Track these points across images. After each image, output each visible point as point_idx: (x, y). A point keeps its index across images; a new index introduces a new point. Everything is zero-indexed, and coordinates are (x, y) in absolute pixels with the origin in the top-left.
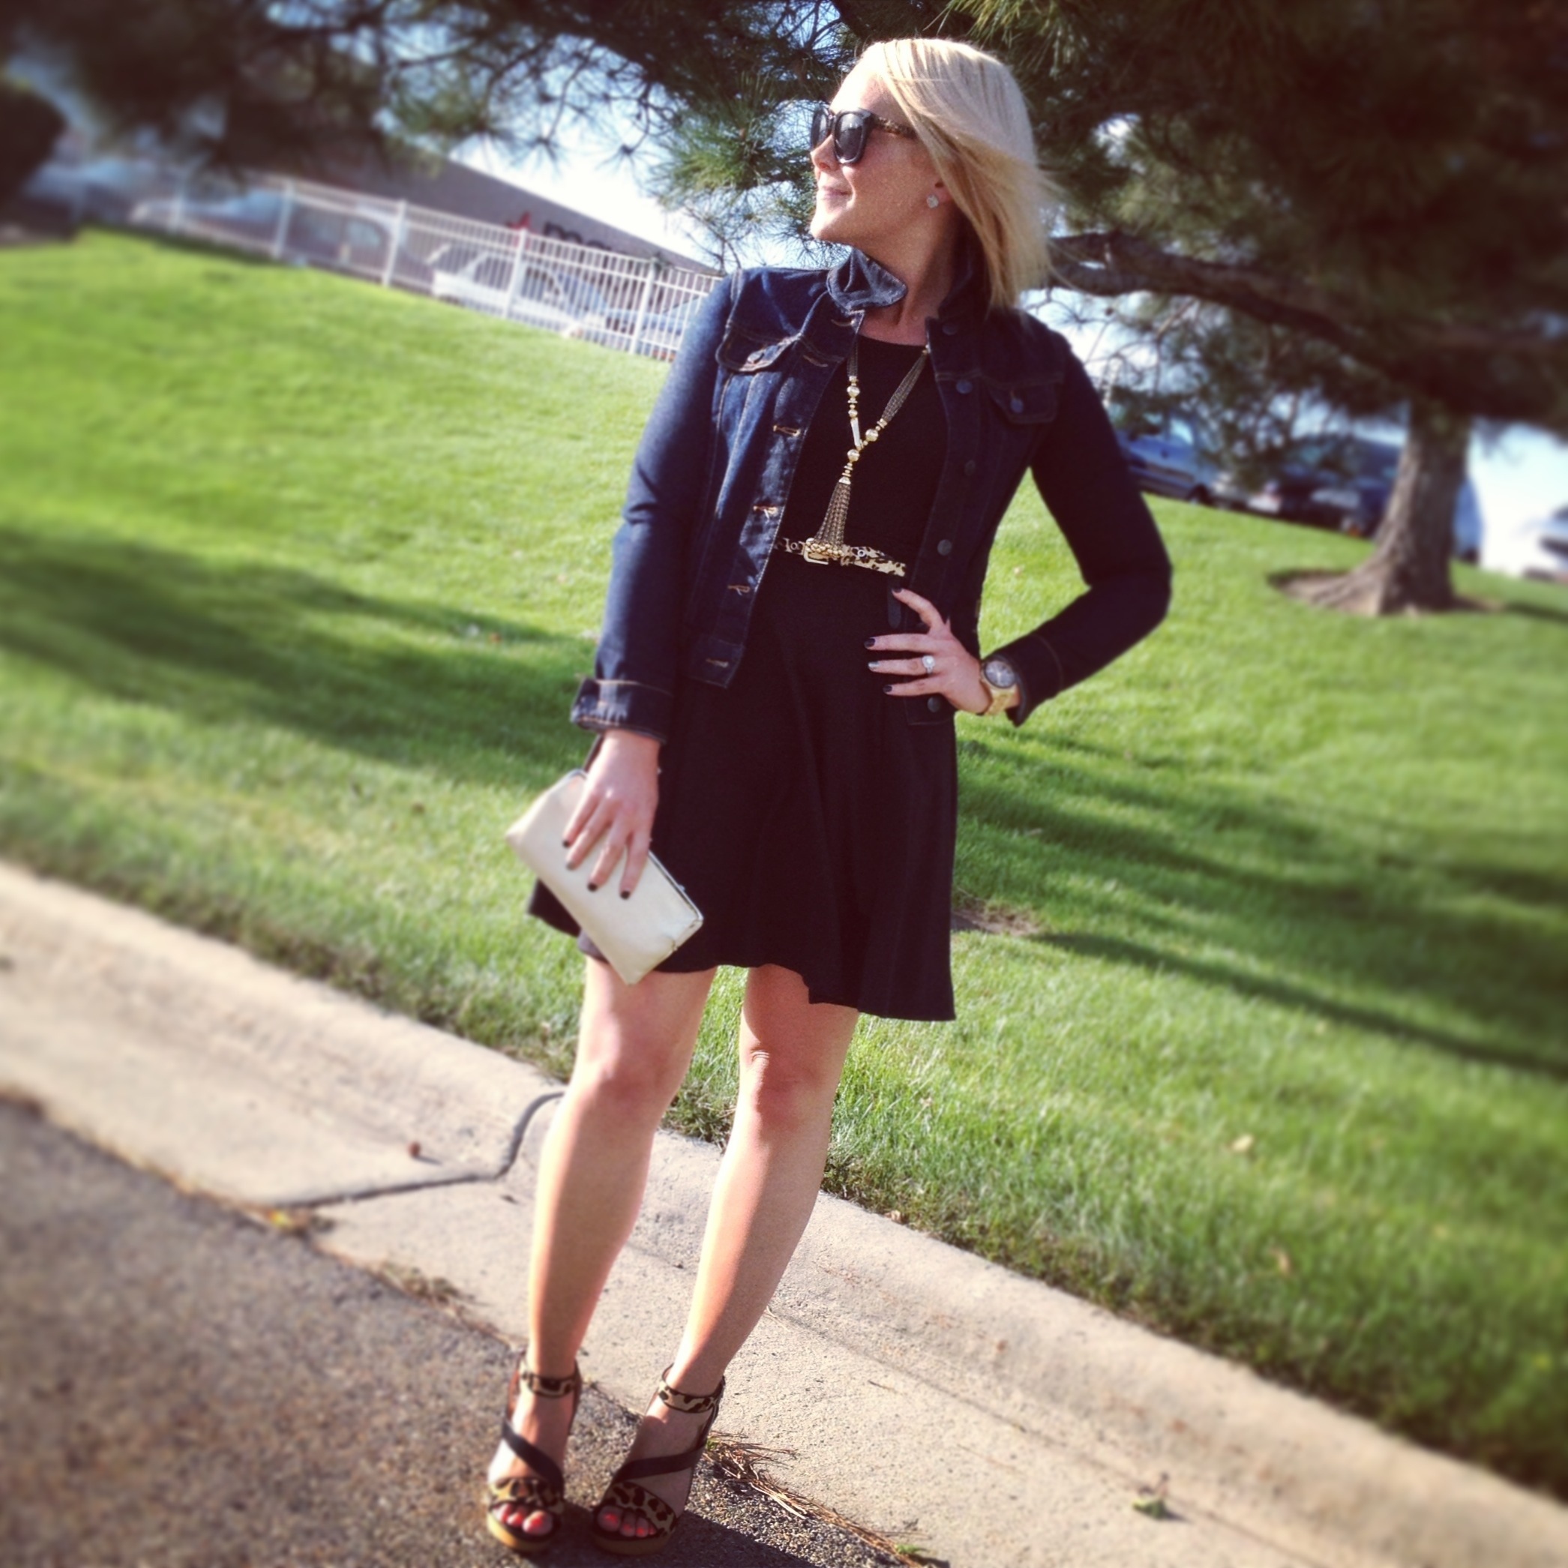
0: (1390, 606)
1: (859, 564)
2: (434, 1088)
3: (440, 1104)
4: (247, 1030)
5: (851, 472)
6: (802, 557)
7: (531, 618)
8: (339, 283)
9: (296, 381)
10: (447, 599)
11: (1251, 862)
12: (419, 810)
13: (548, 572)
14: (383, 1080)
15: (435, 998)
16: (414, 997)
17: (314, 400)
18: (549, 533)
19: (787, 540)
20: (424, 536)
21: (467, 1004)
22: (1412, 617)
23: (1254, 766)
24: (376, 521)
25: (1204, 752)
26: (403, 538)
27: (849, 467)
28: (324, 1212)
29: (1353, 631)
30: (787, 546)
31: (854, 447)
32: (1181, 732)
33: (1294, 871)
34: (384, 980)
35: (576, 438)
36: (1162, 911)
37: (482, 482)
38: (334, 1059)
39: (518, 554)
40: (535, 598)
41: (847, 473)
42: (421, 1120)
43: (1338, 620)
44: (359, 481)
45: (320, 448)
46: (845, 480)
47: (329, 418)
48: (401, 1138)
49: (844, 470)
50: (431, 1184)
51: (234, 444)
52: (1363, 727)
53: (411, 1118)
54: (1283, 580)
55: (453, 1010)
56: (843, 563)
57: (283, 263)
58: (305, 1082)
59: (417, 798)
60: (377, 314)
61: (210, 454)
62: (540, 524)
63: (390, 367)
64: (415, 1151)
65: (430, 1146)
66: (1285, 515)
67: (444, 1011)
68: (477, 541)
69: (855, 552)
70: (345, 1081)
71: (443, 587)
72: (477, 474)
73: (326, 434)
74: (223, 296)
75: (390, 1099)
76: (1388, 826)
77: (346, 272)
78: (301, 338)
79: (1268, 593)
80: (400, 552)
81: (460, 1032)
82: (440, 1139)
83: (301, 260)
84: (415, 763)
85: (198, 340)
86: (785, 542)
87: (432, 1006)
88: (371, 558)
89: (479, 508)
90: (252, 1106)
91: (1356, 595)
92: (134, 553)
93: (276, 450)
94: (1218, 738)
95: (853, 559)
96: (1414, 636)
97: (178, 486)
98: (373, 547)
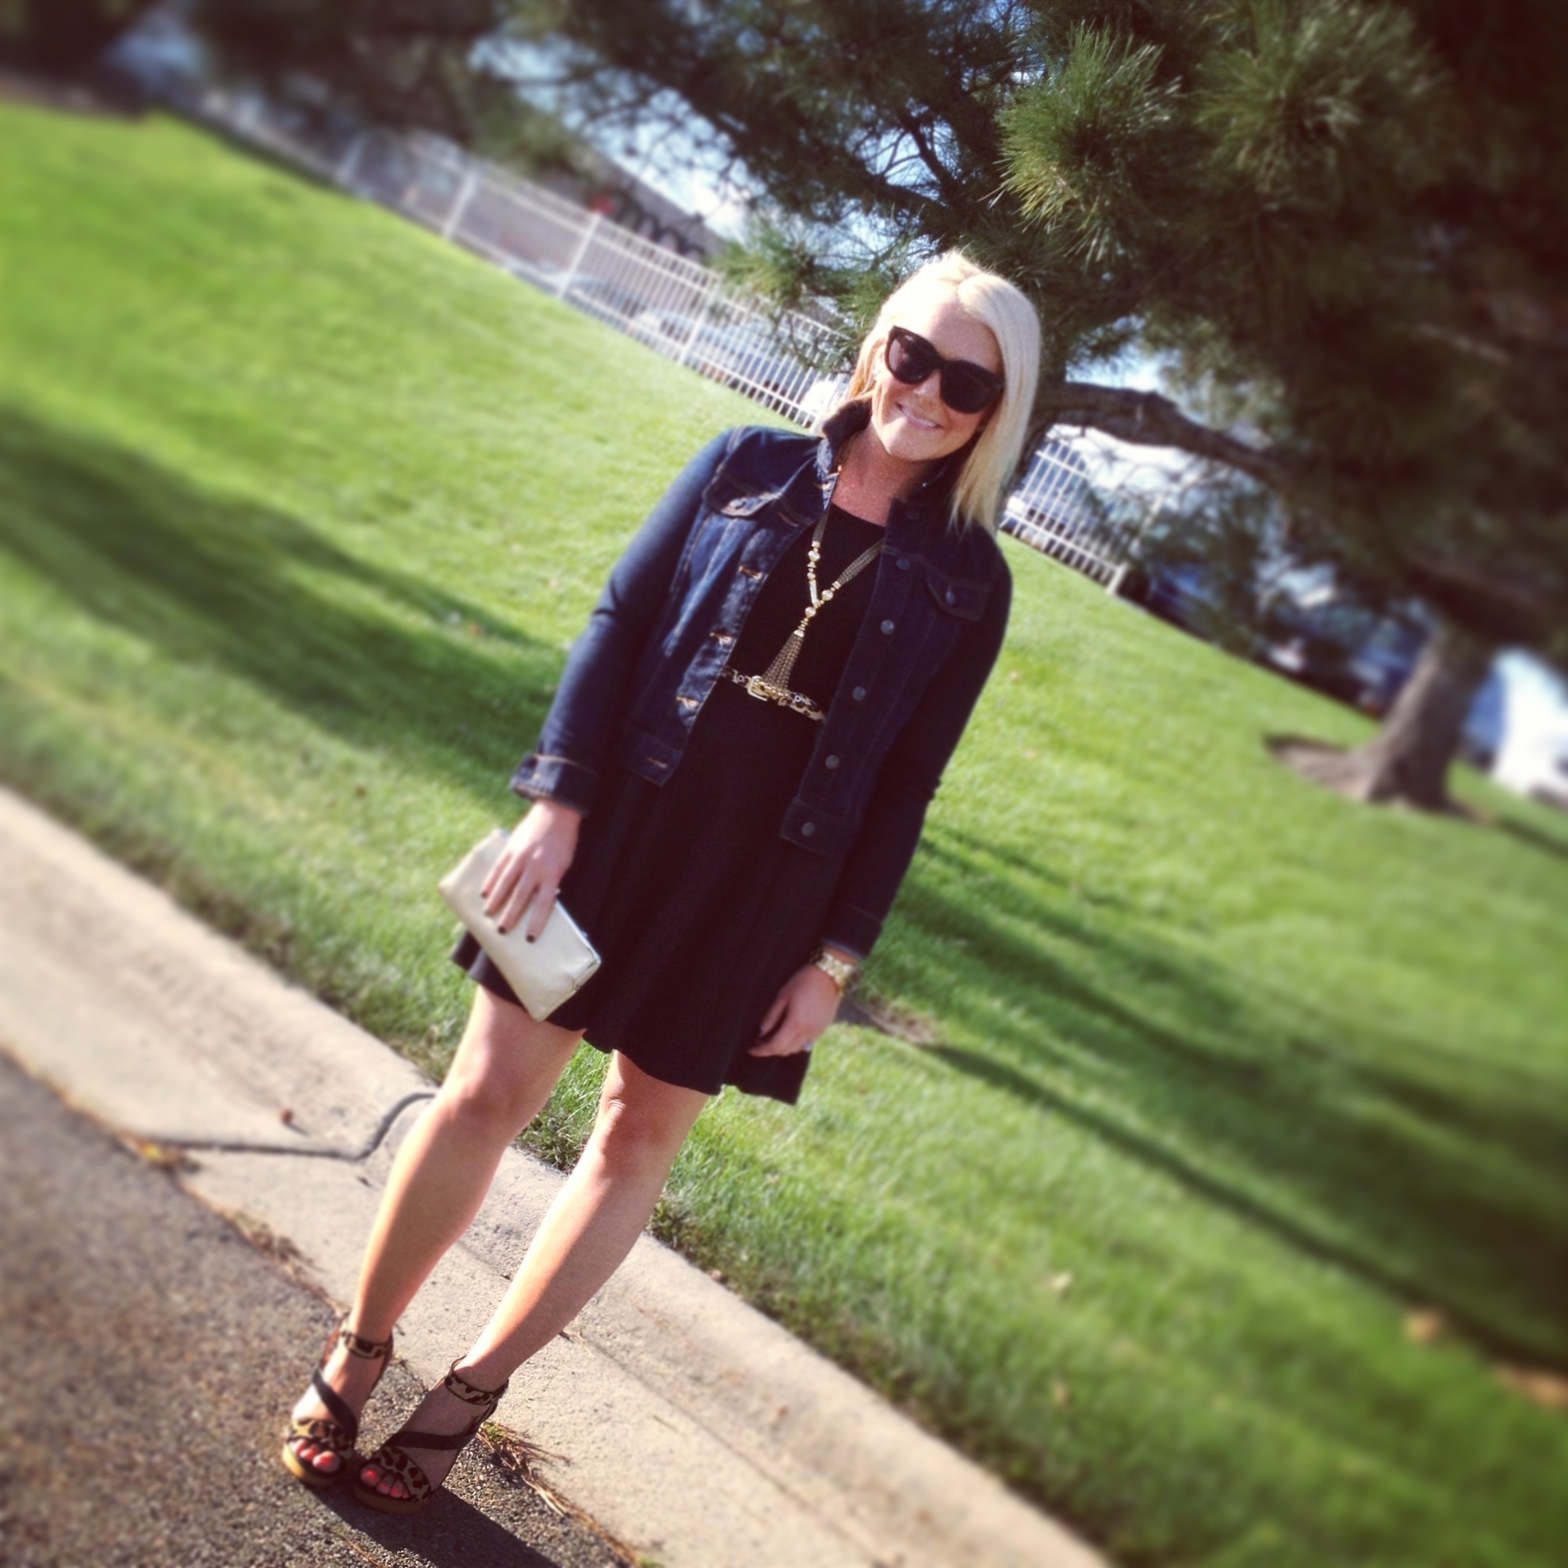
0: (1381, 794)
1: (794, 707)
2: (317, 1064)
3: (320, 1080)
4: (155, 971)
5: (806, 627)
6: (746, 690)
7: (514, 617)
8: (397, 225)
9: (334, 318)
10: (436, 578)
11: (1166, 1018)
12: (361, 793)
13: (542, 573)
14: (271, 1046)
15: (337, 980)
16: (317, 974)
17: (347, 343)
18: (554, 533)
19: (736, 672)
20: (428, 508)
21: (364, 994)
22: (1400, 812)
23: (1195, 925)
24: (384, 483)
25: (1152, 899)
26: (404, 506)
27: (805, 622)
28: (194, 1155)
29: (1334, 811)
30: (735, 677)
31: (811, 605)
32: (1133, 875)
33: (1207, 1038)
34: (293, 952)
35: (601, 440)
36: (1059, 1047)
37: (497, 467)
38: (229, 1015)
39: (517, 548)
40: (524, 597)
41: (803, 627)
42: (298, 1090)
43: (1323, 795)
44: (375, 438)
45: (342, 395)
46: (799, 633)
47: (360, 364)
48: (275, 1103)
49: (800, 624)
50: (295, 1152)
51: (258, 370)
52: (1314, 909)
53: (289, 1087)
54: (1280, 744)
55: (353, 993)
56: (780, 703)
57: (346, 192)
58: (199, 1032)
59: (360, 780)
60: (428, 268)
61: (231, 375)
62: (546, 523)
63: (432, 324)
64: (287, 1118)
65: (302, 1116)
66: (1304, 678)
67: (342, 994)
68: (478, 525)
69: (793, 696)
70: (237, 1039)
71: (435, 565)
72: (494, 455)
73: (350, 380)
74: (277, 214)
75: (274, 1065)
76: (1311, 1013)
77: (409, 215)
78: (348, 275)
79: (1259, 752)
80: (401, 521)
81: (353, 1017)
82: (313, 1113)
83: (366, 191)
84: (367, 743)
85: (245, 255)
86: (733, 673)
87: (333, 987)
88: (368, 519)
89: (488, 494)
90: (145, 1043)
91: (1349, 775)
92: (133, 462)
93: (298, 385)
94: (1171, 888)
95: (790, 702)
96: (1395, 831)
97: (191, 402)
98: (373, 508)
